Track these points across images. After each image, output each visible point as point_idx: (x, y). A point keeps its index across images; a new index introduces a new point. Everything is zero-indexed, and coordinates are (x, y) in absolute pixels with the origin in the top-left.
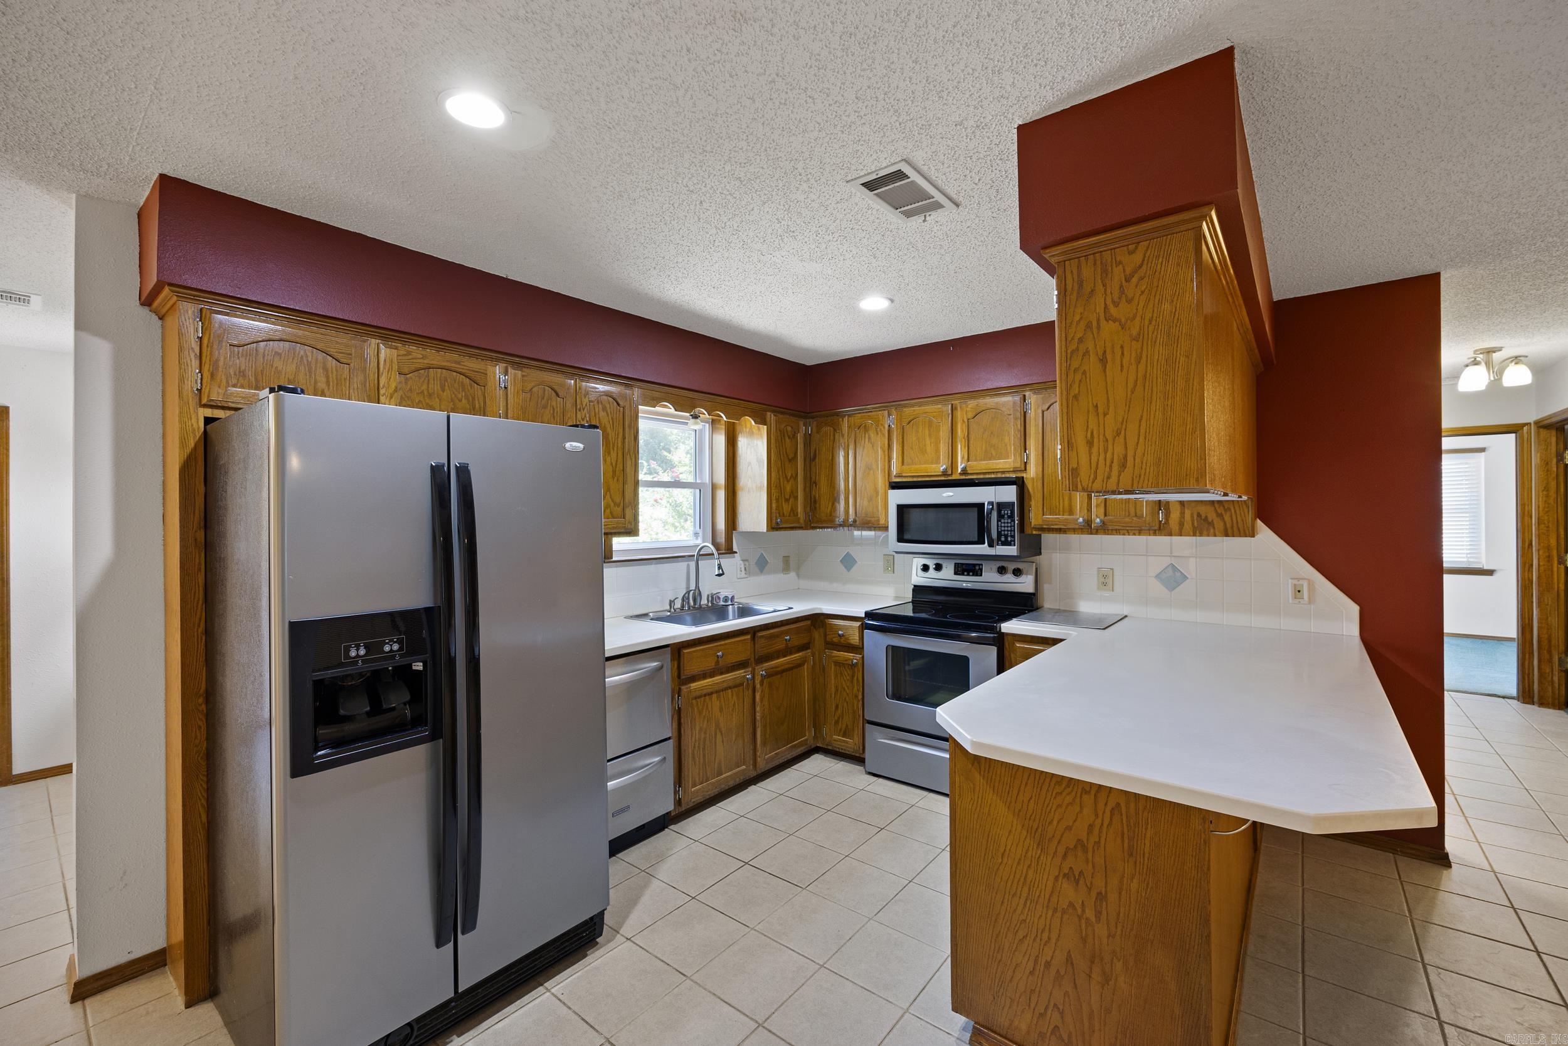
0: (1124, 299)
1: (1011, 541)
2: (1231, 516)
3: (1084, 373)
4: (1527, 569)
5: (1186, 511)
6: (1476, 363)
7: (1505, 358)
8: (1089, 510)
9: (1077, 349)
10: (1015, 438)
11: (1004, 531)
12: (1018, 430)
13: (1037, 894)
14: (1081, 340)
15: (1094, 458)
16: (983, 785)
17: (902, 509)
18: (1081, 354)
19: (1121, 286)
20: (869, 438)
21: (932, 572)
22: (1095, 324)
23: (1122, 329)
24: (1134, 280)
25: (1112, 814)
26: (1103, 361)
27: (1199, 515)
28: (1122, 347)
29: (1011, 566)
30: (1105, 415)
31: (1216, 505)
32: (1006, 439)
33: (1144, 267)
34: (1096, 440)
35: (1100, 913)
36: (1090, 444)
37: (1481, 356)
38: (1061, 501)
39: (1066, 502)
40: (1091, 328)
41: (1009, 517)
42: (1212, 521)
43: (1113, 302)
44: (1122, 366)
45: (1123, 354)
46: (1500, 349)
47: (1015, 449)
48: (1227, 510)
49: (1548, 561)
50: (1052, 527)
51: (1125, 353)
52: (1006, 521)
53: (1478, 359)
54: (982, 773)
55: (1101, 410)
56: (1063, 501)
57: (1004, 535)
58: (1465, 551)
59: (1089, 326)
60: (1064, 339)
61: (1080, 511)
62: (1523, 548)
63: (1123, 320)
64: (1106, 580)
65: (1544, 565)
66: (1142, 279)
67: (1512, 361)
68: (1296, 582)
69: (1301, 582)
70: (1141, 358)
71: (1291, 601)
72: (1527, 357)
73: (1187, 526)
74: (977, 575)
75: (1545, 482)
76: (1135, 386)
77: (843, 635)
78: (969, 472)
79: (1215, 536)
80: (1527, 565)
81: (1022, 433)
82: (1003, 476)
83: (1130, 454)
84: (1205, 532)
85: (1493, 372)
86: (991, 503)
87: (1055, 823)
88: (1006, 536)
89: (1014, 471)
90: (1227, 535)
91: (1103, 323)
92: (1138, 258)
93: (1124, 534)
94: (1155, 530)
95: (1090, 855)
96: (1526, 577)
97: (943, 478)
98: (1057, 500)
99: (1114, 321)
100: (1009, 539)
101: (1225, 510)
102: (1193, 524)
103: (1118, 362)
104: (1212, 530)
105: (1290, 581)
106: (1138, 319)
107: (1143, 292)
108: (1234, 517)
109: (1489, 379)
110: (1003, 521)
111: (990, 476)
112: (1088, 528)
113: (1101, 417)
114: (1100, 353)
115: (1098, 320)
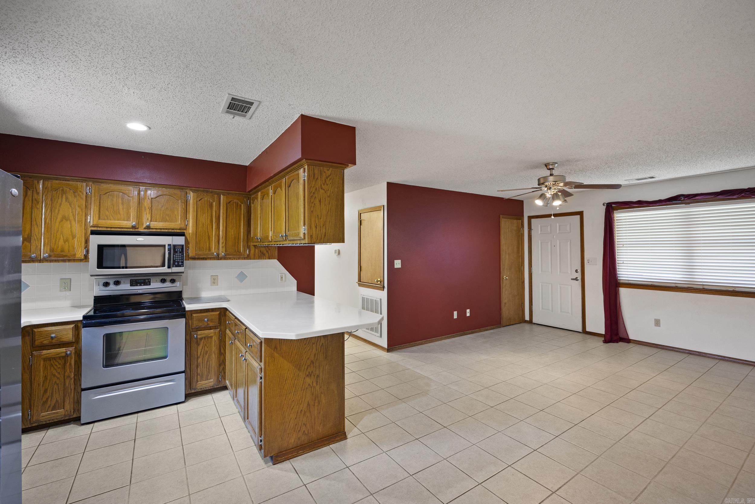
0: (326, 184)
1: (181, 264)
2: (271, 252)
3: (315, 204)
5: (256, 250)
8: (219, 249)
9: (313, 196)
10: (181, 212)
11: (177, 259)
12: (183, 209)
13: (298, 388)
14: (314, 193)
15: (317, 232)
16: (278, 357)
17: (101, 248)
18: (314, 197)
19: (325, 179)
20: (67, 199)
21: (112, 287)
22: (318, 189)
23: (325, 192)
24: (329, 179)
25: (321, 347)
26: (320, 201)
27: (260, 251)
28: (325, 198)
29: (168, 278)
30: (320, 219)
31: (266, 248)
32: (176, 213)
33: (331, 176)
34: (318, 227)
35: (317, 382)
36: (316, 227)
38: (205, 245)
39: (208, 246)
40: (317, 190)
41: (180, 252)
42: (265, 253)
43: (323, 184)
44: (325, 204)
45: (325, 200)
47: (181, 218)
48: (269, 249)
50: (200, 257)
51: (326, 200)
52: (178, 254)
54: (278, 352)
55: (319, 217)
56: (206, 245)
57: (177, 262)
59: (316, 189)
60: (309, 191)
61: (214, 250)
63: (325, 190)
64: (214, 281)
66: (330, 179)
68: (281, 275)
69: (283, 274)
70: (330, 203)
71: (280, 282)
73: (257, 256)
74: (147, 285)
76: (328, 211)
77: (55, 337)
78: (151, 227)
79: (266, 259)
81: (185, 210)
82: (173, 231)
83: (327, 232)
84: (262, 258)
86: (169, 245)
87: (304, 359)
88: (178, 262)
89: (180, 229)
90: (269, 259)
91: (320, 189)
92: (329, 172)
93: (233, 260)
94: (245, 258)
95: (315, 365)
97: (132, 230)
98: (203, 244)
99: (323, 190)
100: (180, 264)
101: (269, 250)
102: (258, 255)
103: (324, 203)
104: (265, 257)
105: (280, 274)
106: (329, 191)
107: (331, 183)
108: (272, 252)
110: (176, 254)
111: (164, 231)
112: (218, 258)
113: (319, 220)
114: (319, 199)
115: (319, 188)
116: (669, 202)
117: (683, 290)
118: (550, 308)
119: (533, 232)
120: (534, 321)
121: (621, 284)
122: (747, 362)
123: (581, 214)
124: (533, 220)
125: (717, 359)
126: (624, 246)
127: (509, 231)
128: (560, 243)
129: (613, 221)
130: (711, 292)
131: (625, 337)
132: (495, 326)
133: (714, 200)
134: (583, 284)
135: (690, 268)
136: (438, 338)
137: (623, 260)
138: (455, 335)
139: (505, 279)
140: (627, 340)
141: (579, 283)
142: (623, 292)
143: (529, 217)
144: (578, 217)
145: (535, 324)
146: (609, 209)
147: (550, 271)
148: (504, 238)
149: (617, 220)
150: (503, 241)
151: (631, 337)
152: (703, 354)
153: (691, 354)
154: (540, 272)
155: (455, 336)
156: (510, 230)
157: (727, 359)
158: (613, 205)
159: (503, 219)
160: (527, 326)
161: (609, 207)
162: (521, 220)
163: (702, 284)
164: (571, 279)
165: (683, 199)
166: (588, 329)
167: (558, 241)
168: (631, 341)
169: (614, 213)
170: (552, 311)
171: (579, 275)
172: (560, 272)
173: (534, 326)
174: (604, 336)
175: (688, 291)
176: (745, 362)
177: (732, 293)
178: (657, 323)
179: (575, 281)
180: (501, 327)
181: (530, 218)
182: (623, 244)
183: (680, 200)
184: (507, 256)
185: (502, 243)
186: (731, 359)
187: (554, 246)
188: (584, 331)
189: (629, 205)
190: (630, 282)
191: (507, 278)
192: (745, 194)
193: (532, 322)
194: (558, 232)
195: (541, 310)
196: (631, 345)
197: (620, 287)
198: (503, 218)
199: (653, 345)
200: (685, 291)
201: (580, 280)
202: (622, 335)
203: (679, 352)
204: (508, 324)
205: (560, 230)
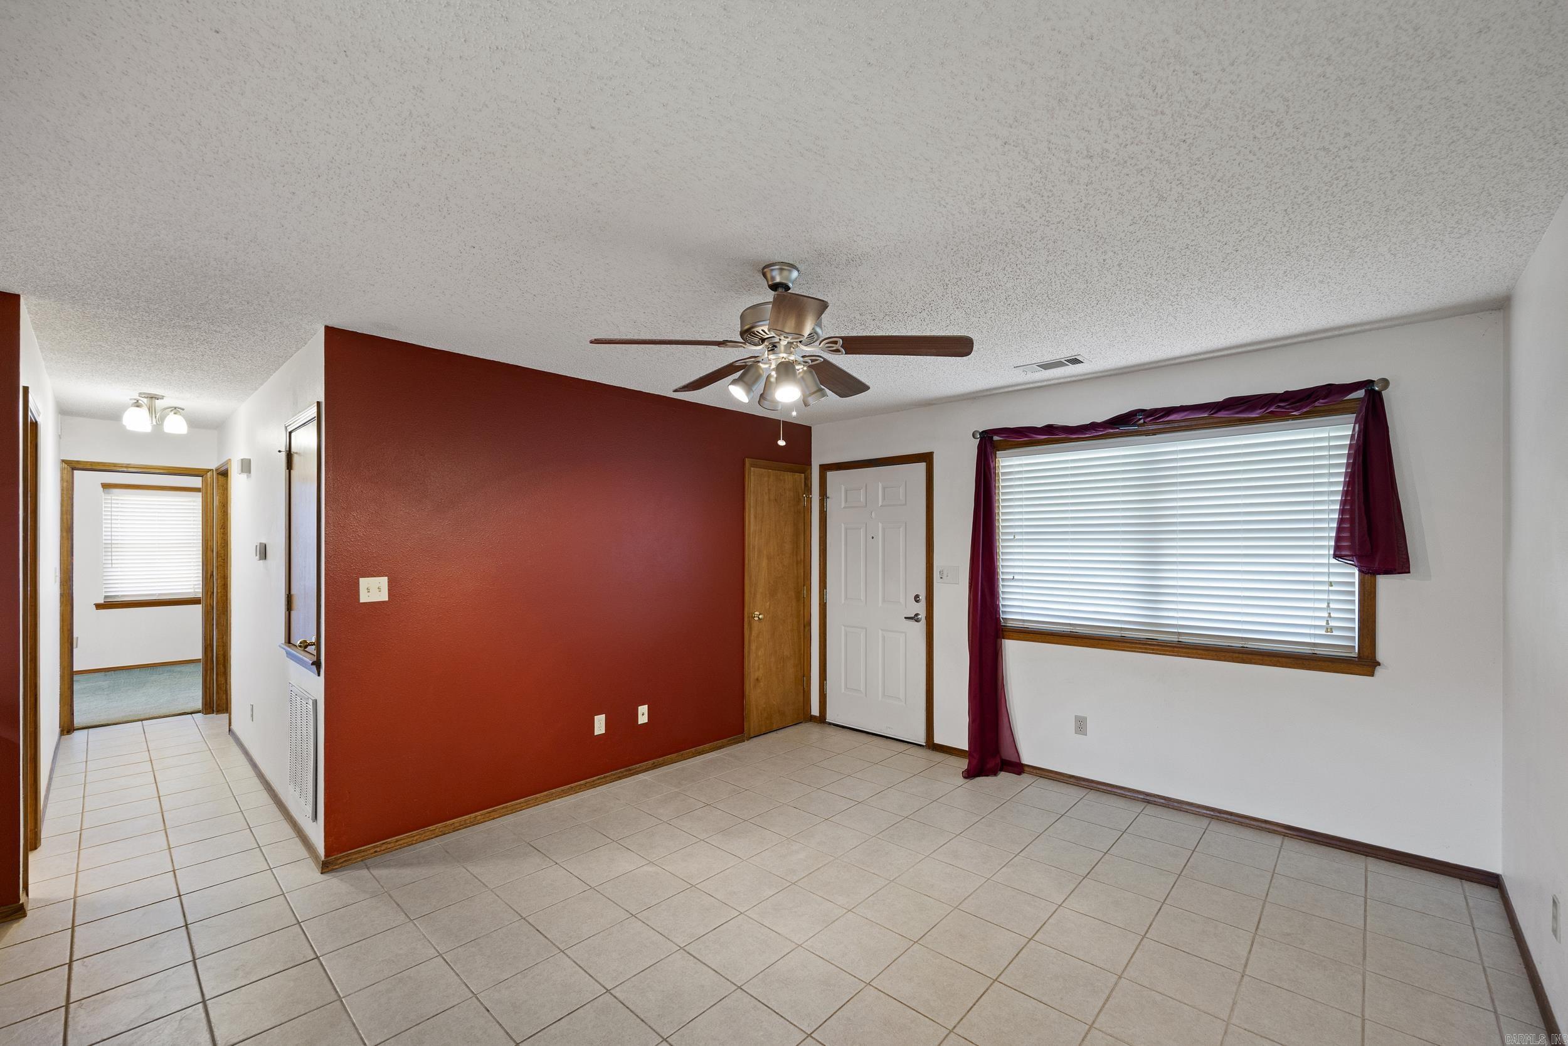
4: (209, 597)
6: (137, 404)
7: (166, 406)
37: (145, 400)
46: (162, 397)
49: (224, 588)
53: (140, 402)
58: (192, 583)
62: (206, 578)
65: (221, 592)
67: (172, 411)
72: (183, 410)
75: (223, 521)
80: (209, 593)
85: (156, 417)
96: (208, 603)
109: (152, 423)
116: (1112, 429)
117: (1136, 648)
118: (862, 689)
119: (830, 503)
120: (830, 718)
121: (1005, 631)
122: (1268, 826)
123: (927, 458)
124: (830, 475)
125: (1203, 815)
126: (1016, 537)
127: (769, 500)
128: (884, 529)
129: (993, 475)
130: (1194, 651)
131: (1014, 759)
132: (724, 741)
133: (1209, 424)
134: (929, 629)
135: (1152, 593)
136: (538, 795)
137: (1014, 573)
138: (598, 779)
139: (756, 619)
140: (1018, 768)
141: (921, 626)
142: (1012, 649)
143: (821, 466)
144: (922, 466)
145: (830, 724)
146: (985, 445)
147: (863, 598)
148: (755, 517)
149: (1003, 474)
150: (752, 525)
151: (1026, 759)
152: (1176, 804)
153: (1149, 802)
154: (843, 601)
155: (598, 781)
156: (772, 497)
157: (1225, 816)
158: (996, 438)
159: (752, 468)
160: (813, 731)
161: (985, 442)
162: (803, 475)
163: (1176, 631)
164: (905, 618)
165: (1142, 421)
166: (938, 739)
167: (880, 525)
168: (1026, 769)
169: (996, 458)
170: (866, 696)
171: (921, 609)
172: (884, 601)
173: (830, 731)
174: (967, 755)
175: (1146, 649)
176: (1263, 825)
177: (1241, 655)
178: (1081, 725)
179: (912, 623)
180: (744, 741)
181: (825, 468)
182: (1014, 534)
183: (1134, 425)
184: (764, 563)
185: (749, 529)
186: (1233, 818)
187: (873, 538)
188: (931, 745)
189: (1027, 436)
190: (1027, 625)
191: (760, 616)
192: (1279, 407)
193: (825, 719)
194: (880, 504)
195: (843, 691)
196: (1025, 778)
197: (1004, 638)
198: (753, 465)
199: (1071, 780)
200: (1140, 648)
201: (923, 621)
202: (1007, 754)
203: (1125, 797)
204: (764, 730)
205: (884, 499)
